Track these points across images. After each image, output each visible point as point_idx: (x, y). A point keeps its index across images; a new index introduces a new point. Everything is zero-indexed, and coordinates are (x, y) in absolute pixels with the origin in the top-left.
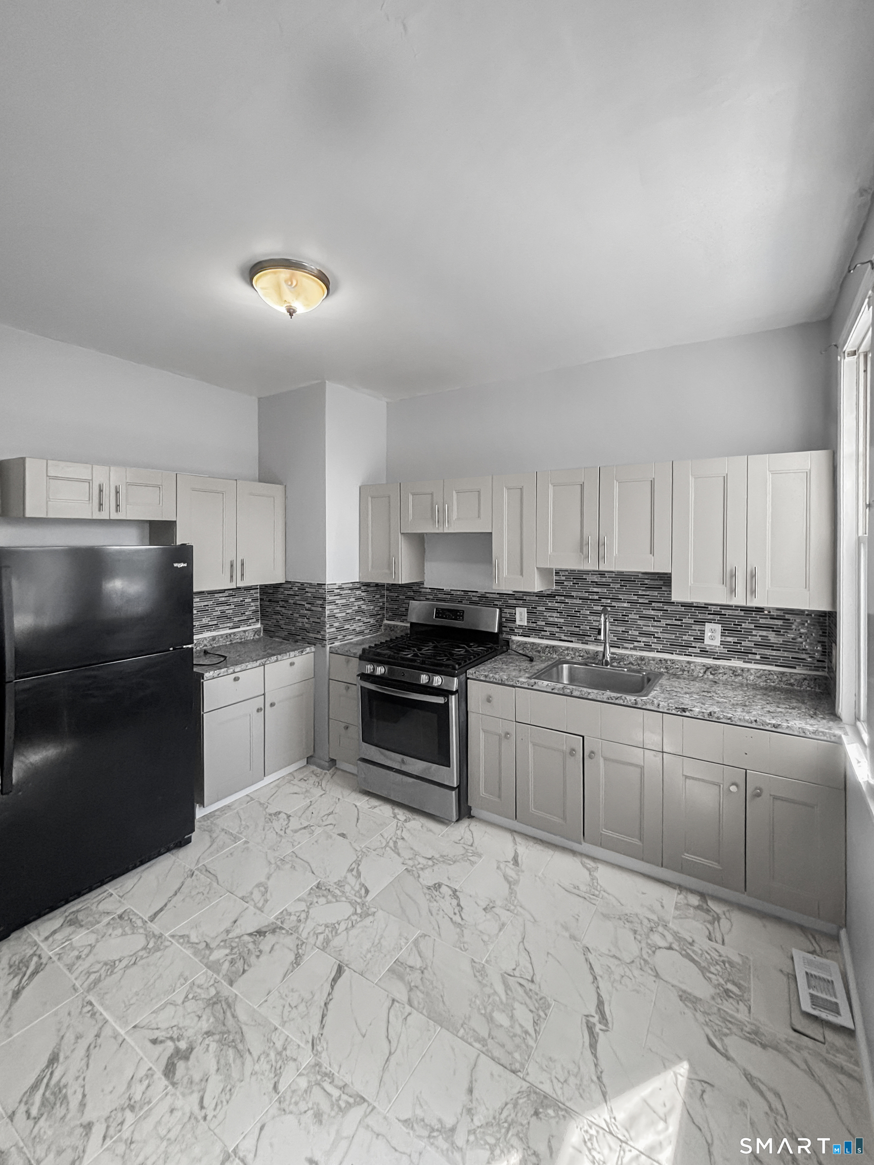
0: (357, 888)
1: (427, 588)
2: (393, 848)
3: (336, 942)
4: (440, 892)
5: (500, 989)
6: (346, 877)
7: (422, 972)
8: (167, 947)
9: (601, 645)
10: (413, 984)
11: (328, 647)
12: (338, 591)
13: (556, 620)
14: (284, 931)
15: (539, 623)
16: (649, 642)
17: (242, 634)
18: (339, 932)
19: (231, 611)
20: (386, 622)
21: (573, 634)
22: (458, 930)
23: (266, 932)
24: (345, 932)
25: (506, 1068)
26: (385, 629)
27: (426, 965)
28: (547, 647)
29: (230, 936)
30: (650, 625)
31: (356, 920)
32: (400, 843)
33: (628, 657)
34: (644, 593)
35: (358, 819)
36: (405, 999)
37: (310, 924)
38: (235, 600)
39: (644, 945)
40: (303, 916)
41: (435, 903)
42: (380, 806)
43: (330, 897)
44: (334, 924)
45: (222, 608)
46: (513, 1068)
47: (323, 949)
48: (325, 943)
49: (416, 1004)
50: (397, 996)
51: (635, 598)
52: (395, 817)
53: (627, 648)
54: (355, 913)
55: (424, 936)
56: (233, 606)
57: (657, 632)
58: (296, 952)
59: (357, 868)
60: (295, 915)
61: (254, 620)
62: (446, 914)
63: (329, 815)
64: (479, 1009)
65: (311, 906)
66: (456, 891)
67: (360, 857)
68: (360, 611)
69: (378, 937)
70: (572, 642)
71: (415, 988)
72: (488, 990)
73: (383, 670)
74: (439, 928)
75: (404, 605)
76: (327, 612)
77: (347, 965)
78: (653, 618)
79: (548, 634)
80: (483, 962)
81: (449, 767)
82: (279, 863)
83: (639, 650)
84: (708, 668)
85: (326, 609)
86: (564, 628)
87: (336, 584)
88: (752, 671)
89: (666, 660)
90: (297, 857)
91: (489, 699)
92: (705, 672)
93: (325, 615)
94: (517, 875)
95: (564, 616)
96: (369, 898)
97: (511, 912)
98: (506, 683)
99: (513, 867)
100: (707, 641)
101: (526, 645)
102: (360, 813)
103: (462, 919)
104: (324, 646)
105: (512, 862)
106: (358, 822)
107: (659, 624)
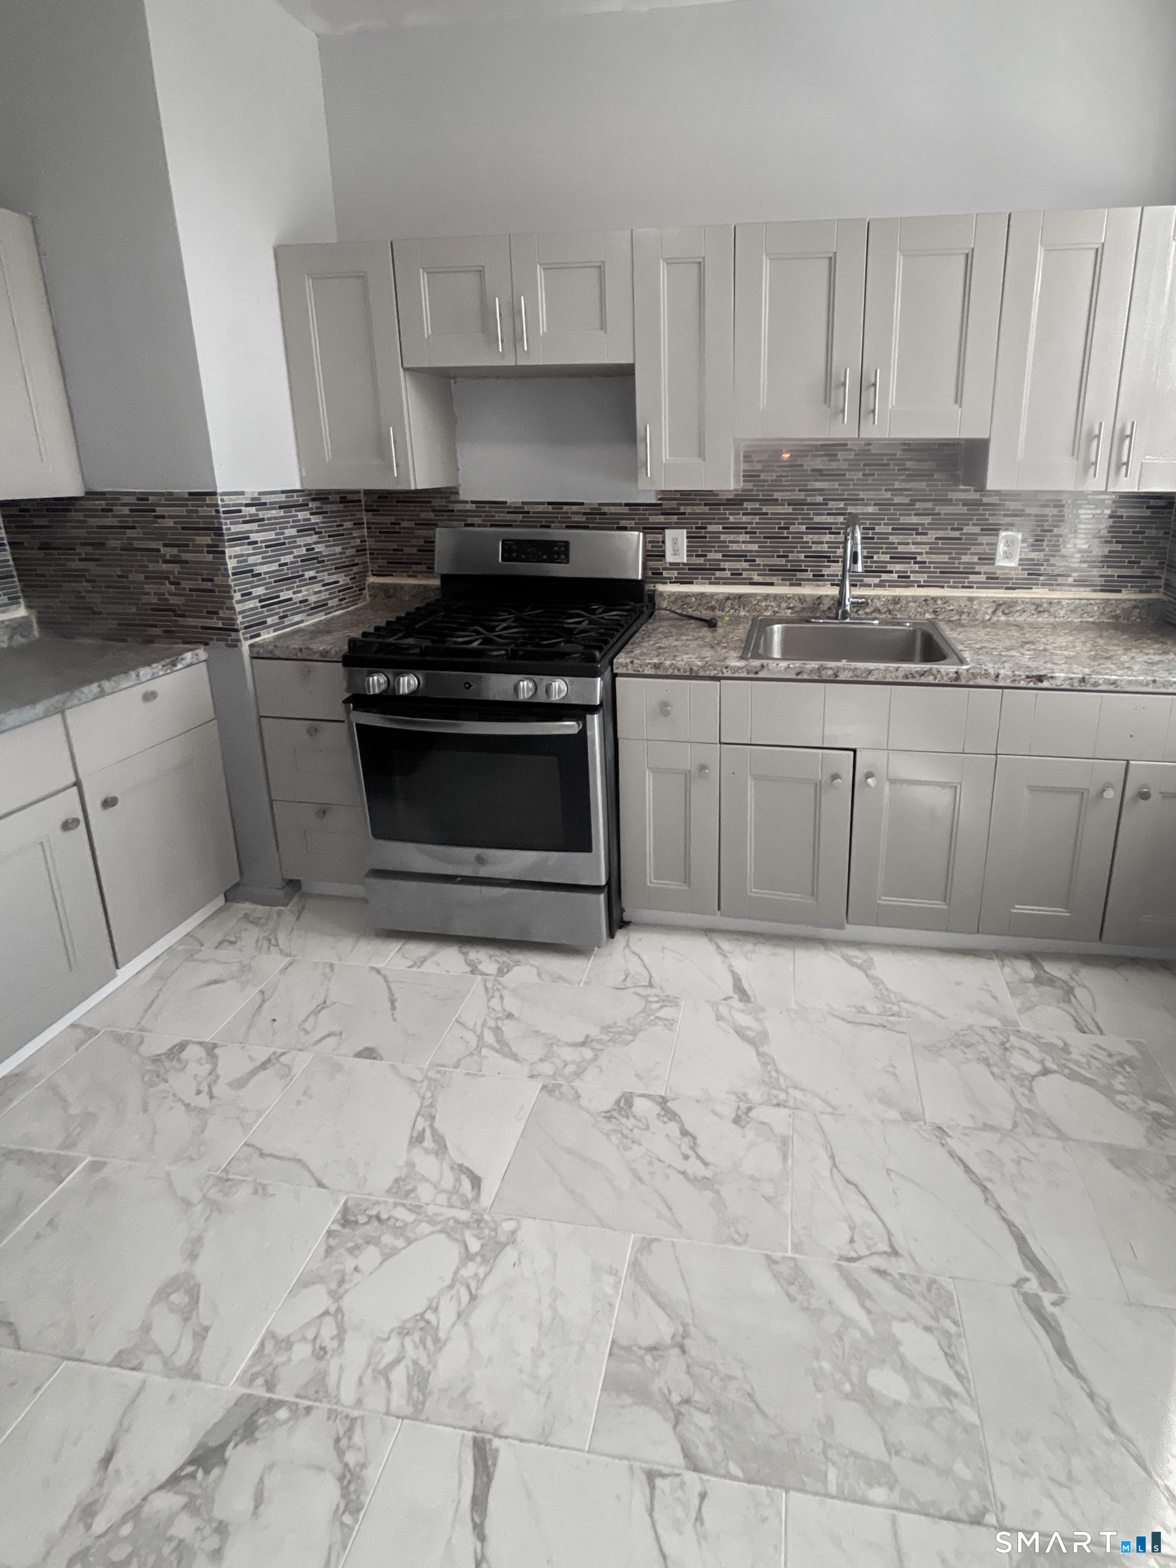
0: (448, 1181)
1: (466, 502)
2: (496, 1045)
3: (447, 1367)
4: (635, 1117)
5: (849, 1304)
6: (411, 1165)
7: (683, 1350)
11: (245, 646)
12: (250, 510)
13: (744, 547)
14: (282, 1414)
15: (711, 555)
16: (906, 572)
18: (442, 1334)
21: (773, 570)
22: (710, 1196)
23: (223, 1446)
24: (459, 1328)
25: (958, 1521)
26: (373, 596)
27: (684, 1325)
28: (726, 599)
30: (910, 541)
31: (476, 1275)
32: (508, 1028)
34: (904, 486)
35: (393, 1002)
36: (673, 1455)
37: (356, 1349)
40: (328, 1330)
41: (635, 1147)
43: (387, 1239)
44: (422, 1315)
48: (415, 1393)
49: (703, 1455)
50: (654, 1458)
52: (474, 970)
53: (869, 586)
54: (468, 1257)
55: (646, 1245)
57: (920, 554)
58: (339, 1468)
59: (431, 1126)
60: (304, 1339)
62: (669, 1166)
63: (318, 1010)
64: (837, 1387)
65: (342, 1290)
66: (664, 1099)
67: (429, 1094)
69: (547, 1299)
71: (684, 1409)
72: (831, 1323)
73: (414, 682)
74: (670, 1209)
76: (231, 562)
77: (496, 1435)
78: (914, 529)
79: (727, 574)
80: (790, 1254)
81: (588, 849)
82: (213, 1194)
83: (890, 586)
84: (1000, 605)
85: (227, 556)
86: (758, 561)
87: (242, 493)
88: (1064, 602)
89: (934, 599)
90: (262, 1155)
91: (664, 709)
92: (994, 612)
93: (226, 570)
94: (757, 1020)
95: (760, 537)
96: (487, 1198)
97: (785, 1107)
98: (702, 673)
99: (741, 1005)
100: (1001, 562)
101: (688, 600)
102: (393, 986)
103: (706, 1164)
104: (235, 644)
105: (736, 997)
106: (393, 1008)
107: (924, 539)
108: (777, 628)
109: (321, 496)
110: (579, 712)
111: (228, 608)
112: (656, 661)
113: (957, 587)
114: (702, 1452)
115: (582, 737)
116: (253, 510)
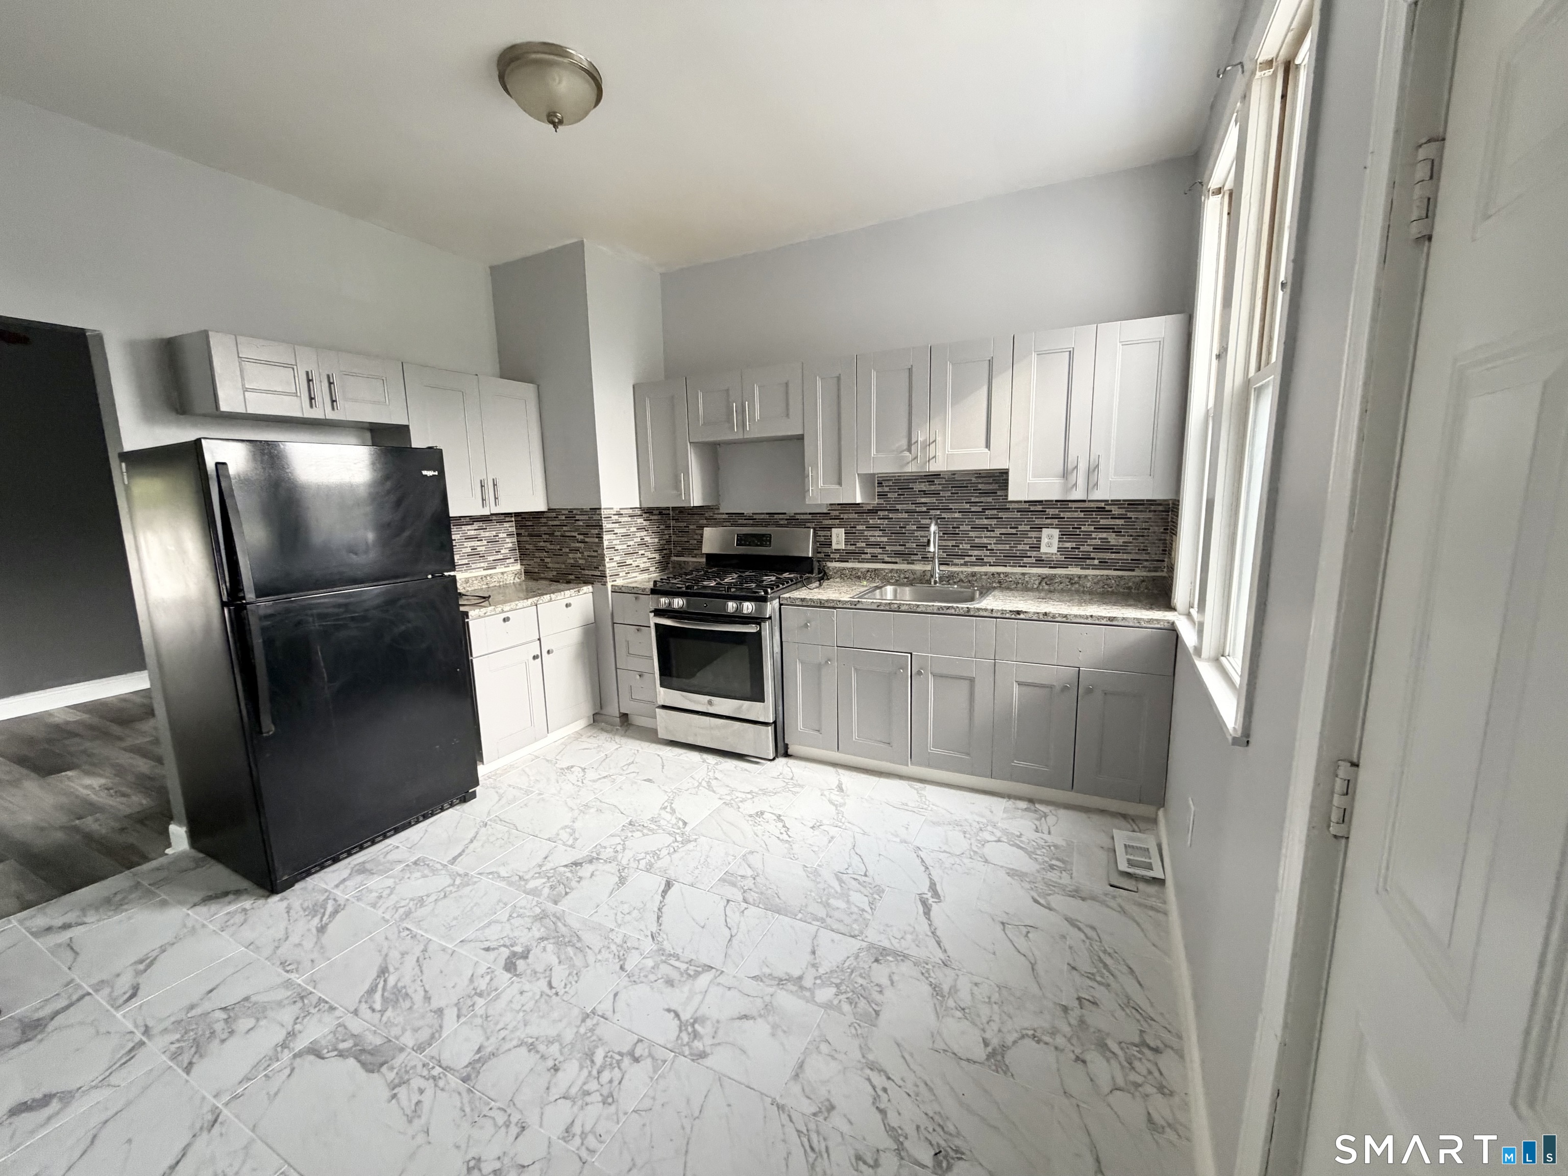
0: (674, 821)
1: (723, 514)
2: (706, 787)
3: (661, 864)
4: (763, 818)
5: (833, 882)
6: (660, 814)
7: (754, 879)
8: (476, 882)
9: (929, 564)
10: (746, 888)
11: (610, 586)
12: (616, 517)
13: (878, 539)
14: (602, 861)
15: (859, 545)
16: (982, 556)
17: (500, 576)
18: (661, 856)
19: (483, 548)
20: (674, 558)
21: (898, 554)
22: (787, 845)
23: (582, 863)
24: (668, 856)
25: (845, 935)
26: (673, 567)
27: (757, 873)
28: (868, 571)
29: (544, 869)
30: (983, 536)
31: (678, 847)
32: (714, 783)
33: (958, 574)
34: (977, 500)
36: (740, 898)
37: (629, 853)
38: (487, 534)
39: (973, 841)
40: (619, 847)
41: (759, 827)
42: (686, 753)
43: (645, 831)
44: (655, 851)
45: (472, 544)
46: (852, 934)
47: (648, 871)
48: (648, 866)
49: (751, 901)
50: (730, 897)
51: (968, 506)
52: (704, 761)
53: (958, 565)
55: (752, 852)
56: (485, 542)
57: (991, 544)
58: (619, 875)
59: (671, 806)
60: (610, 847)
61: (512, 560)
62: (772, 835)
63: (629, 764)
65: (626, 840)
66: (780, 816)
67: (672, 797)
68: (643, 544)
69: (703, 857)
70: (896, 563)
71: (748, 891)
72: (822, 885)
73: (681, 602)
74: (767, 846)
75: (696, 537)
76: (606, 543)
77: (675, 881)
78: (985, 528)
79: (869, 556)
80: (815, 867)
81: (763, 701)
82: (582, 808)
83: (971, 565)
84: (1044, 578)
85: (604, 539)
86: (887, 548)
87: (612, 509)
88: (1090, 577)
89: (999, 574)
90: (601, 802)
91: (806, 624)
92: (1038, 583)
93: (603, 546)
94: (843, 799)
96: (688, 829)
97: (839, 827)
98: (827, 605)
99: (837, 793)
100: (1044, 549)
101: (844, 572)
102: (664, 761)
103: (789, 837)
104: (605, 584)
105: (836, 789)
106: (663, 768)
107: (992, 534)
109: (650, 511)
110: (760, 622)
112: (803, 597)
113: (1016, 566)
115: (760, 634)
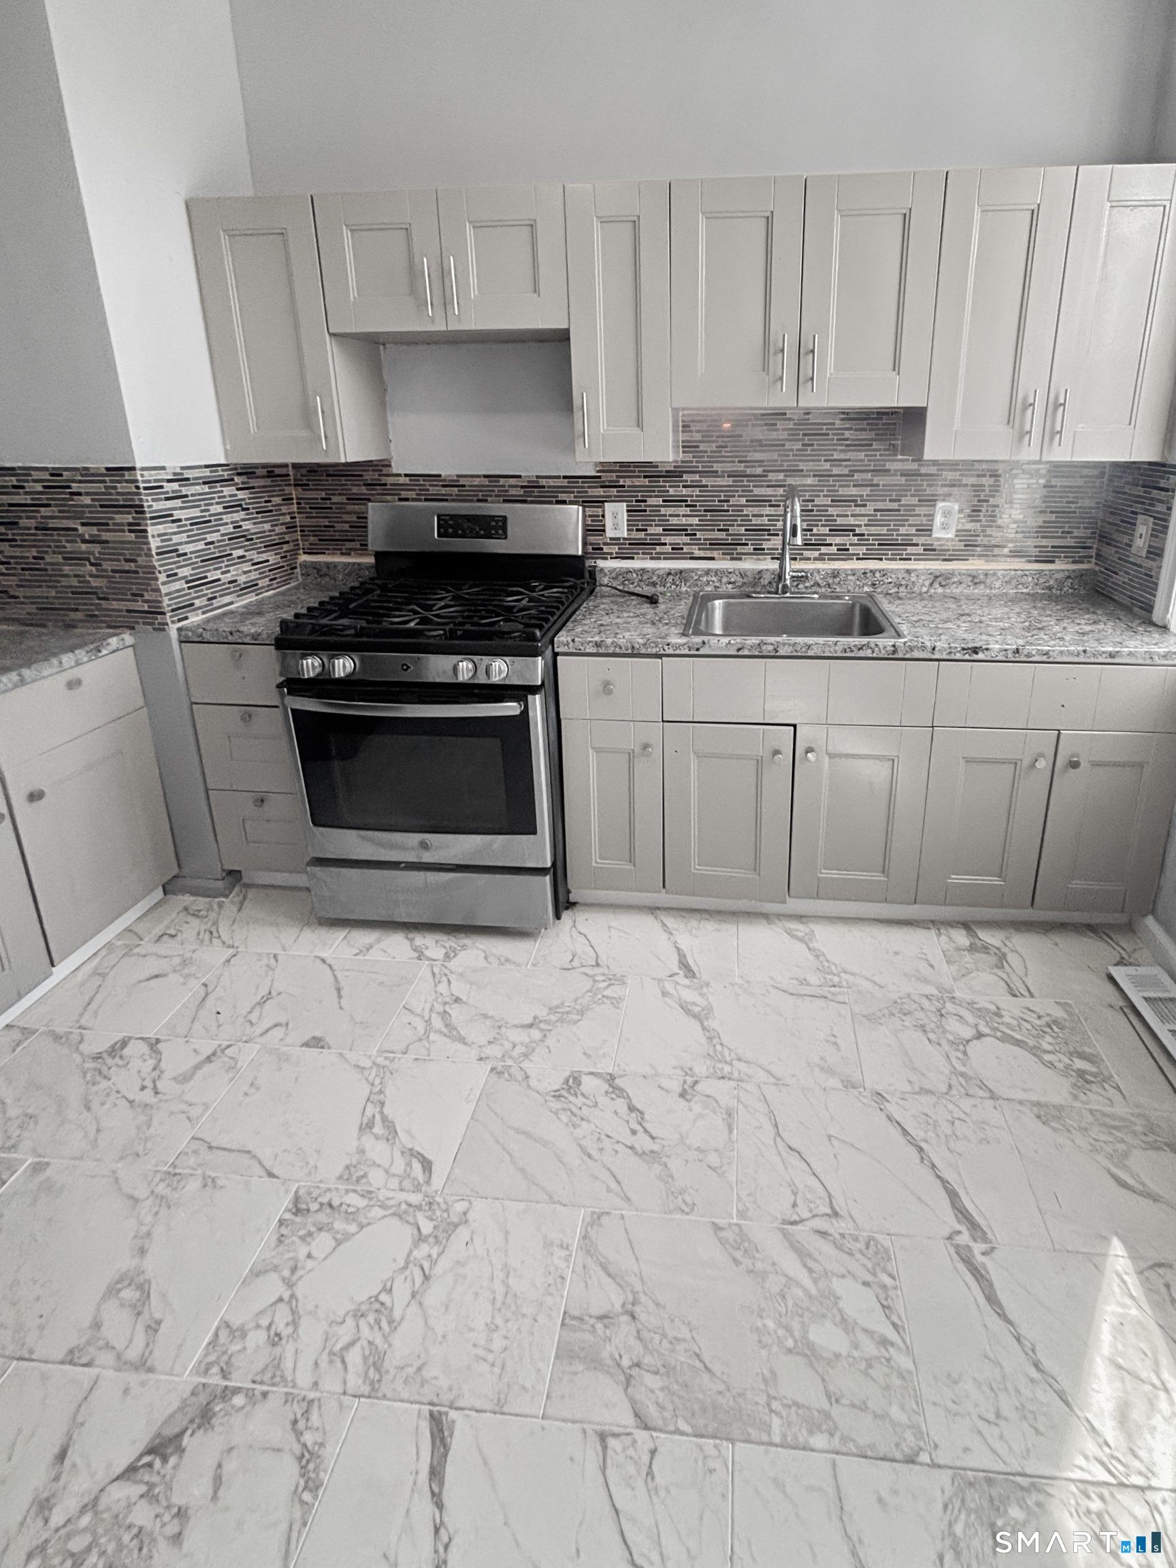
0: (399, 1166)
1: (399, 475)
2: (444, 1029)
3: (402, 1346)
4: (583, 1095)
5: (791, 1264)
6: (362, 1152)
7: (633, 1317)
10: (626, 1362)
11: (173, 630)
12: (172, 486)
13: (684, 520)
14: (238, 1400)
15: (651, 530)
16: (846, 545)
18: (397, 1314)
21: (713, 544)
22: (657, 1168)
23: (180, 1435)
24: (414, 1307)
26: (306, 575)
27: (634, 1293)
28: (668, 575)
30: (849, 513)
31: (429, 1256)
32: (455, 1011)
33: (812, 575)
34: (843, 456)
35: (339, 990)
37: (311, 1334)
40: (282, 1318)
41: (584, 1124)
42: (378, 941)
43: (338, 1225)
44: (376, 1298)
47: (372, 1392)
48: (372, 1372)
50: (605, 1419)
51: (828, 466)
52: (421, 956)
53: (809, 559)
54: (420, 1238)
55: (596, 1219)
57: (860, 526)
58: (297, 1449)
59: (381, 1113)
60: (258, 1326)
62: (618, 1142)
64: (780, 1343)
65: (294, 1278)
66: (613, 1078)
67: (377, 1081)
69: (500, 1275)
70: (714, 559)
71: (635, 1372)
72: (774, 1284)
73: (350, 665)
74: (618, 1182)
75: (346, 518)
77: (451, 1405)
79: (668, 549)
80: (735, 1221)
81: (534, 832)
82: (161, 1189)
83: (829, 559)
84: (937, 577)
85: (150, 535)
86: (699, 535)
87: (163, 468)
88: (1000, 573)
89: (873, 572)
90: (210, 1148)
91: (607, 687)
92: (931, 584)
93: (149, 549)
94: (701, 995)
95: (700, 511)
96: (438, 1181)
97: (729, 1079)
98: (643, 651)
99: (686, 982)
100: (937, 533)
101: (629, 576)
102: (339, 975)
103: (653, 1138)
104: (162, 628)
105: (681, 973)
106: (340, 997)
107: (862, 511)
108: (718, 603)
109: (247, 471)
110: (520, 692)
111: (153, 590)
112: (597, 638)
113: (895, 560)
114: (652, 1412)
115: (523, 720)
116: (175, 486)
